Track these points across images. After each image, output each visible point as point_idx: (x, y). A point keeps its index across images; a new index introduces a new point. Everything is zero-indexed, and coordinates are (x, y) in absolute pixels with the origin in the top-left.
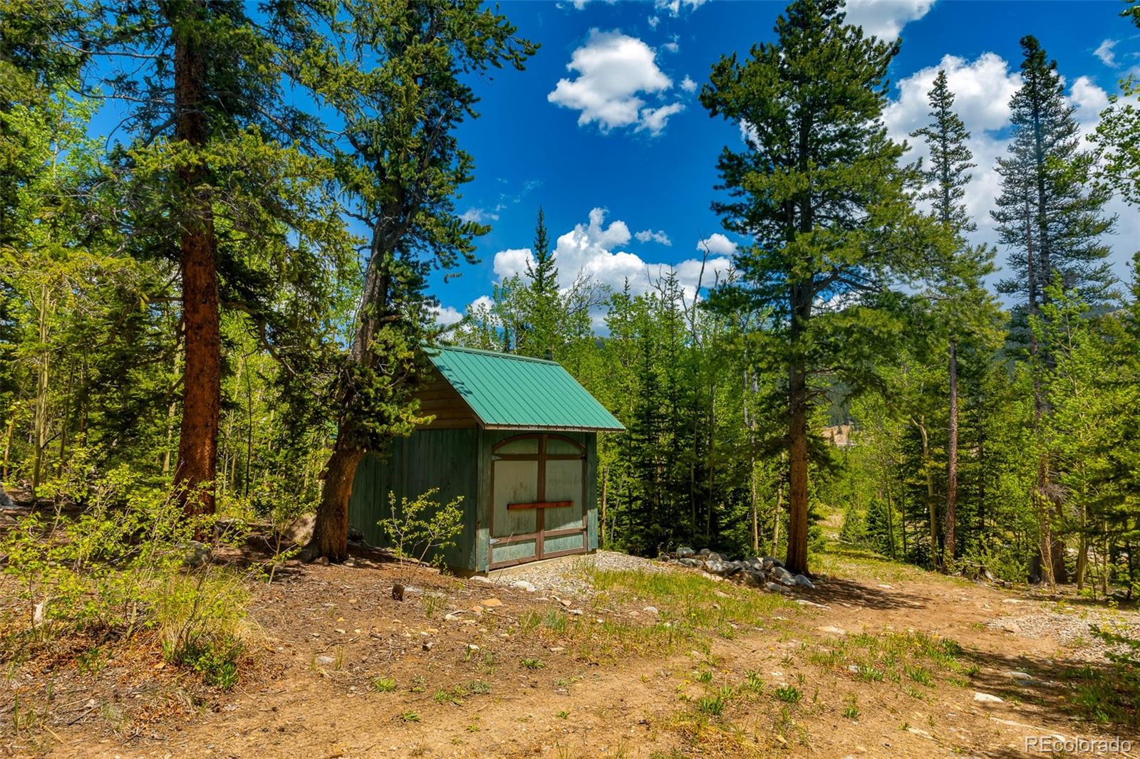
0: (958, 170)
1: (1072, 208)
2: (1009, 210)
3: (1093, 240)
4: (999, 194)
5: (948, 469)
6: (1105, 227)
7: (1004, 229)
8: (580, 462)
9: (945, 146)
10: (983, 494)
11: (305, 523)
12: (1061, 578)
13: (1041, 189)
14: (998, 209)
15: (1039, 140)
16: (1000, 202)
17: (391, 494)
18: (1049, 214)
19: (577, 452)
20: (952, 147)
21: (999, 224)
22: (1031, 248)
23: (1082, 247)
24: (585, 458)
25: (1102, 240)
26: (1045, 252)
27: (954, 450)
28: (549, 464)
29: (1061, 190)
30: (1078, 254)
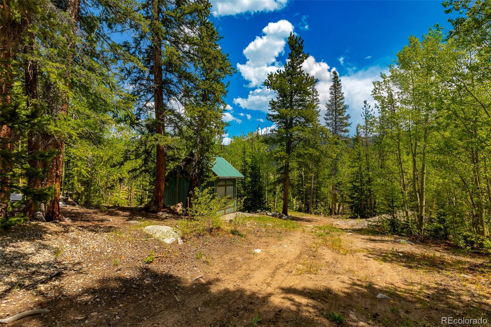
0: (316, 105)
1: (342, 119)
2: (328, 117)
3: (346, 128)
4: (326, 113)
5: (311, 186)
6: (349, 125)
7: (327, 122)
8: (233, 187)
9: (313, 97)
10: (317, 193)
11: (179, 206)
12: (335, 214)
13: (336, 113)
14: (326, 117)
15: (336, 100)
16: (326, 115)
17: (188, 198)
18: (337, 120)
19: (232, 183)
20: (315, 98)
21: (326, 121)
22: (333, 128)
23: (343, 129)
24: (234, 186)
25: (348, 128)
26: (336, 130)
27: (313, 181)
28: (227, 187)
29: (340, 114)
30: (343, 131)
